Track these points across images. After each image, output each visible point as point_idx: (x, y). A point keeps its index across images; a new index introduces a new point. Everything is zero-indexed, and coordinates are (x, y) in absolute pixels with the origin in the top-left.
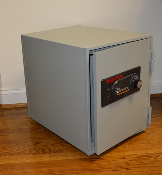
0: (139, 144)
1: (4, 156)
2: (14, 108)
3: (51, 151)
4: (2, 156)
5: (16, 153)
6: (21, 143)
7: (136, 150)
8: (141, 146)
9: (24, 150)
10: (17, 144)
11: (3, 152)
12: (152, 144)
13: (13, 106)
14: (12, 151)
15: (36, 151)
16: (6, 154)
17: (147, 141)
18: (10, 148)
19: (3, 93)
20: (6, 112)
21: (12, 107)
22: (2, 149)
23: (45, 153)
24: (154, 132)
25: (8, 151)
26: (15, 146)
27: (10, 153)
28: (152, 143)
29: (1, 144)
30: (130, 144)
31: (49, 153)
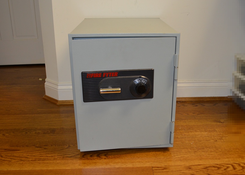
0: (206, 152)
1: (54, 160)
2: (70, 104)
3: (107, 157)
4: (51, 160)
5: (68, 157)
6: (74, 145)
7: (203, 159)
8: (209, 154)
9: (77, 154)
10: (69, 146)
11: (53, 155)
12: (221, 153)
13: (70, 102)
14: (63, 154)
15: (90, 156)
16: (56, 157)
17: (215, 149)
18: (62, 151)
19: (59, 87)
20: (62, 109)
21: (69, 104)
22: (52, 151)
23: (100, 158)
24: (223, 139)
25: (59, 155)
26: (67, 148)
27: (60, 156)
28: (220, 151)
29: (52, 146)
30: (196, 151)
31: (105, 159)
